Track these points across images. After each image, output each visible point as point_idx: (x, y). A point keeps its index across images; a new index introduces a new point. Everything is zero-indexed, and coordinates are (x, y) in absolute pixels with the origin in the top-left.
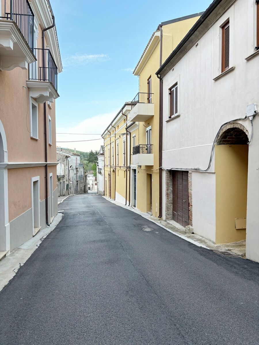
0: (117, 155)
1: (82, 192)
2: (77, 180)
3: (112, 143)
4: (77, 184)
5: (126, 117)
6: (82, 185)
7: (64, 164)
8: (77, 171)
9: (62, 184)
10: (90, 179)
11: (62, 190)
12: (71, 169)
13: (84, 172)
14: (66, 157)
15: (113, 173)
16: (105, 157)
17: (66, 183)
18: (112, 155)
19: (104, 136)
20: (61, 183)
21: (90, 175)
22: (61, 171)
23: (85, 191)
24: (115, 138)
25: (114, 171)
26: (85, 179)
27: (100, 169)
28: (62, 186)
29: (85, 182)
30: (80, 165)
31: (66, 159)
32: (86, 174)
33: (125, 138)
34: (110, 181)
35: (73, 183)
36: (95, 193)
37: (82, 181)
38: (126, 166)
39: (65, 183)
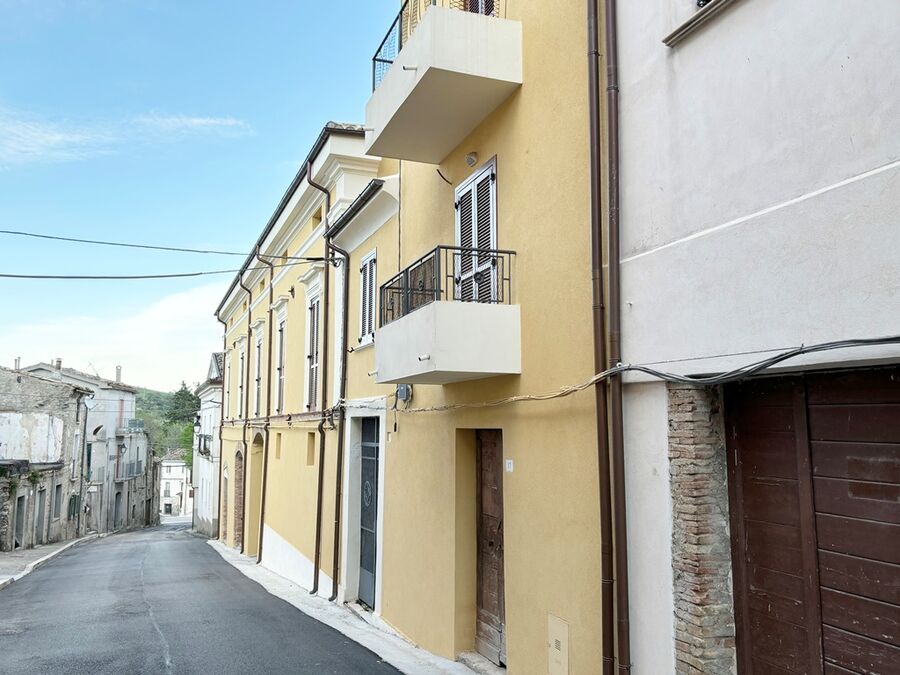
0: (277, 372)
1: (138, 525)
2: (119, 480)
3: (256, 328)
4: (118, 494)
5: (325, 196)
6: (138, 500)
7: (64, 421)
8: (121, 447)
9: (48, 497)
10: (172, 478)
11: (46, 521)
12: (98, 441)
13: (148, 452)
14: (75, 391)
15: (257, 449)
16: (226, 390)
17: (68, 491)
18: (254, 376)
19: (226, 312)
20: (42, 492)
21: (172, 464)
22: (52, 443)
23: (148, 520)
24: (271, 302)
25: (258, 440)
26: (150, 477)
27: (207, 438)
28: (47, 503)
29: (149, 486)
30: (133, 423)
31: (75, 401)
32: (156, 459)
33: (316, 286)
34: (241, 480)
35: (101, 491)
36: (185, 527)
37: (140, 482)
38: (319, 408)
39: (64, 490)
